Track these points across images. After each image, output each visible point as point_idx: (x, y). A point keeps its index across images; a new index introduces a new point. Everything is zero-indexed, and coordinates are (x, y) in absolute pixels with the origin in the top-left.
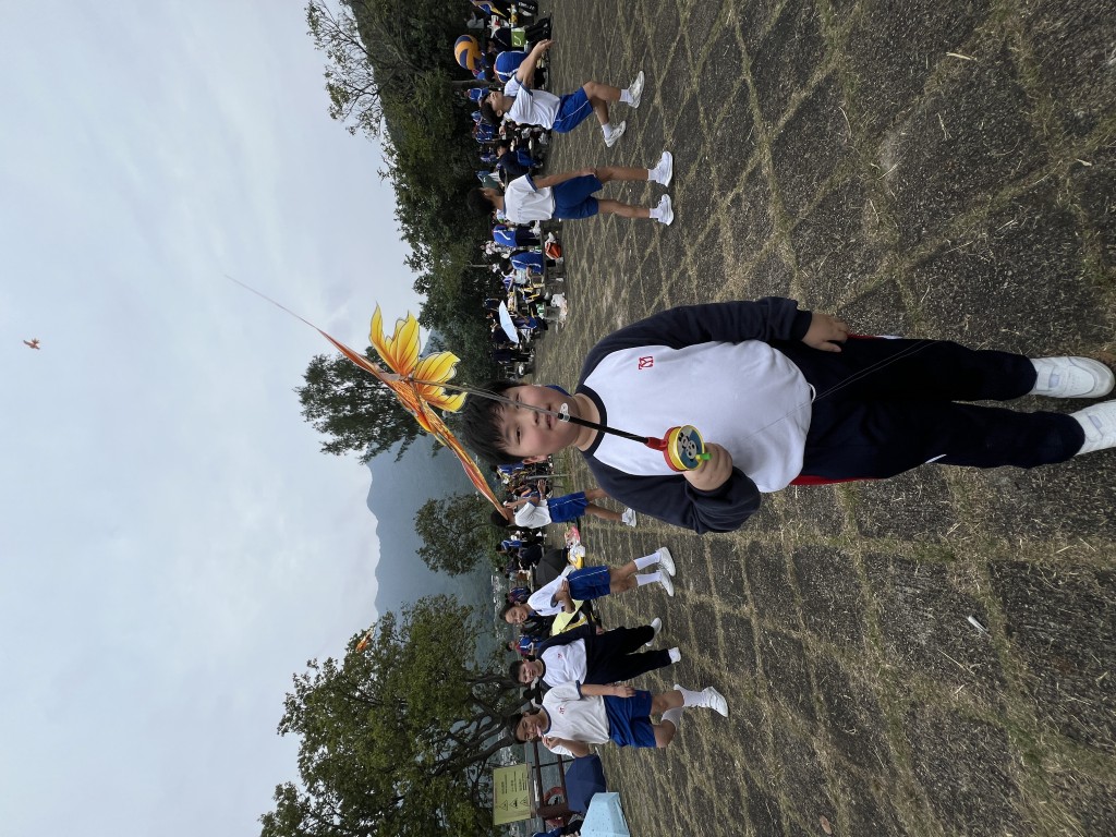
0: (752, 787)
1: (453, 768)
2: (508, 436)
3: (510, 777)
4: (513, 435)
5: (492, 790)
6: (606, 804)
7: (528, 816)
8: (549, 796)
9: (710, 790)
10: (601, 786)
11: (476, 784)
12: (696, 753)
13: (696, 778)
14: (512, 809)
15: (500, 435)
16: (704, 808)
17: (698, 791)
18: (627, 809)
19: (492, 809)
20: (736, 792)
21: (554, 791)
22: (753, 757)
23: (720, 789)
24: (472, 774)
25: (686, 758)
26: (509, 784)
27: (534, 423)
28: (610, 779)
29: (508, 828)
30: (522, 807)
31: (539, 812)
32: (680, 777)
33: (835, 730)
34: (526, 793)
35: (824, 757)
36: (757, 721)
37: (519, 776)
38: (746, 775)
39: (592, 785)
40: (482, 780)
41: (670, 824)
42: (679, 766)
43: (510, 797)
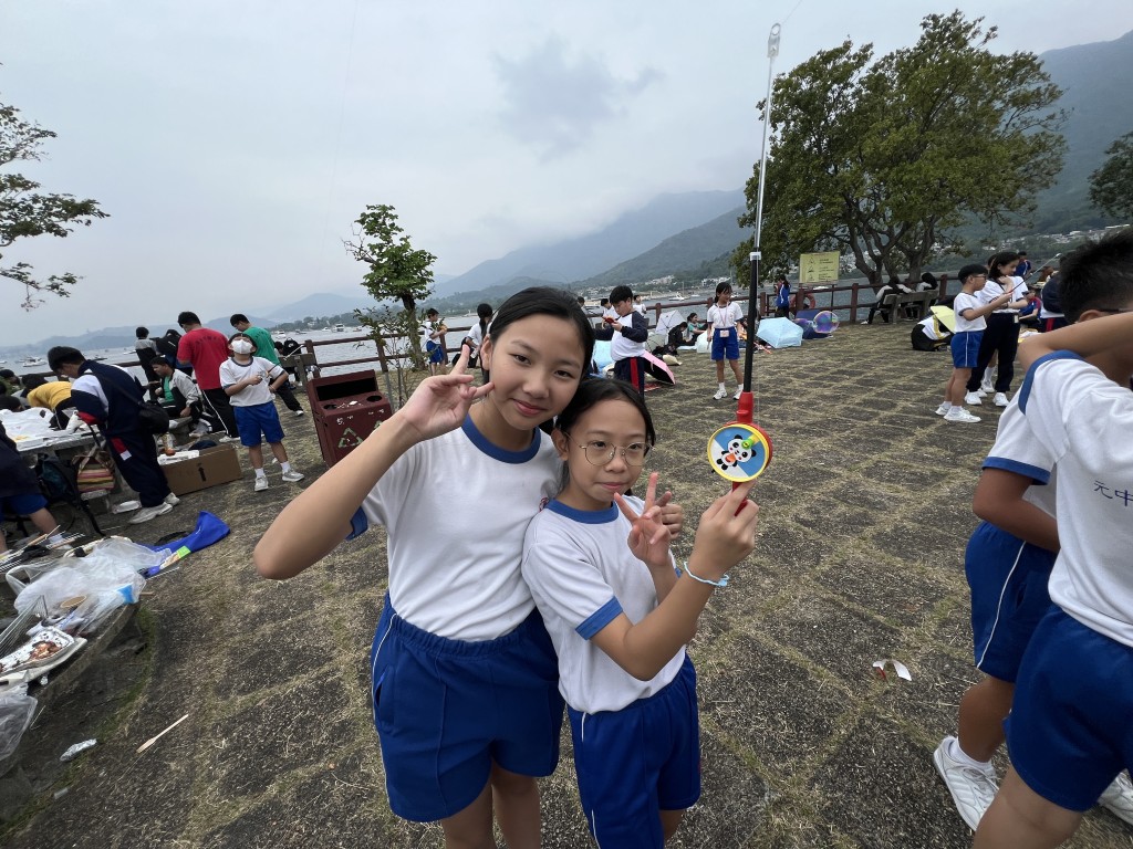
0: (786, 400)
3: (830, 266)
5: (826, 250)
6: (795, 340)
8: (810, 298)
9: (789, 386)
12: (808, 385)
13: (797, 383)
14: (808, 267)
16: (782, 381)
18: (790, 349)
19: (812, 251)
20: (785, 395)
23: (788, 389)
25: (808, 380)
26: (825, 265)
28: (809, 342)
30: (808, 275)
32: (797, 376)
34: (816, 280)
36: (814, 409)
37: (830, 274)
40: (836, 241)
41: (778, 367)
42: (804, 377)
43: (817, 267)
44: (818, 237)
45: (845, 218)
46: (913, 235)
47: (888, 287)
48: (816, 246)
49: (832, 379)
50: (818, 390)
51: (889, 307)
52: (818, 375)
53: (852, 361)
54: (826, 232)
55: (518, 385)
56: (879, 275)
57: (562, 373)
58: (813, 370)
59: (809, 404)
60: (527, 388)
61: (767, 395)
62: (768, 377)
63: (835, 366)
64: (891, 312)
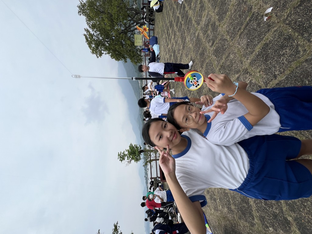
0: (174, 49)
3: (138, 37)
5: (134, 38)
6: (156, 47)
7: (142, 45)
8: (146, 42)
9: (170, 48)
10: (157, 43)
11: (130, 37)
14: (138, 43)
16: (169, 50)
18: (160, 48)
20: (173, 49)
23: (171, 49)
24: (129, 34)
25: (169, 43)
29: (137, 46)
30: (140, 43)
31: (144, 45)
32: (168, 46)
33: (183, 45)
34: (141, 41)
35: (181, 48)
36: (178, 41)
37: (140, 37)
39: (155, 42)
41: (165, 52)
42: (168, 44)
43: (138, 41)
44: (130, 41)
45: (126, 33)
46: (131, 14)
47: (144, 20)
48: (133, 41)
49: (169, 36)
50: (172, 39)
51: (150, 20)
52: (168, 40)
53: (164, 30)
54: (129, 39)
55: (168, 139)
56: (141, 23)
57: (165, 127)
58: (166, 41)
59: (176, 42)
60: (169, 136)
61: (172, 55)
62: (167, 54)
63: (166, 35)
64: (151, 19)
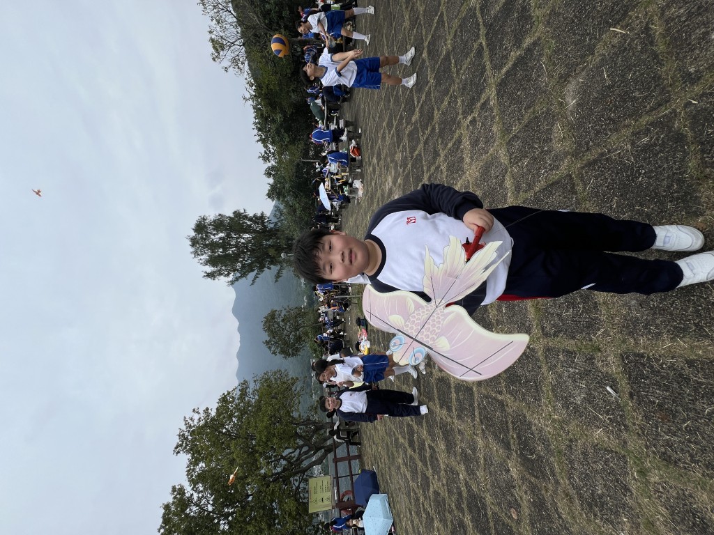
0: (469, 490)
1: (284, 477)
2: (324, 269)
3: (320, 484)
4: (328, 268)
5: (308, 492)
7: (330, 508)
8: (344, 495)
9: (444, 493)
10: (376, 490)
11: (298, 488)
12: (436, 470)
13: (435, 485)
14: (320, 503)
15: (320, 268)
16: (439, 503)
17: (436, 493)
18: (392, 504)
19: (308, 504)
20: (460, 494)
21: (347, 493)
22: (471, 473)
23: (450, 492)
24: (295, 481)
25: (429, 473)
26: (319, 487)
27: (341, 262)
28: (382, 485)
29: (318, 515)
30: (326, 502)
31: (337, 505)
32: (426, 484)
33: (522, 456)
34: (329, 494)
35: (514, 472)
36: (474, 450)
37: (325, 483)
38: (467, 484)
39: (370, 489)
40: (302, 485)
41: (418, 514)
42: (425, 478)
43: (319, 496)
44: (297, 500)
45: (286, 480)
47: (335, 437)
48: (305, 501)
51: (348, 433)
54: (296, 495)
56: (327, 446)
64: (352, 431)
